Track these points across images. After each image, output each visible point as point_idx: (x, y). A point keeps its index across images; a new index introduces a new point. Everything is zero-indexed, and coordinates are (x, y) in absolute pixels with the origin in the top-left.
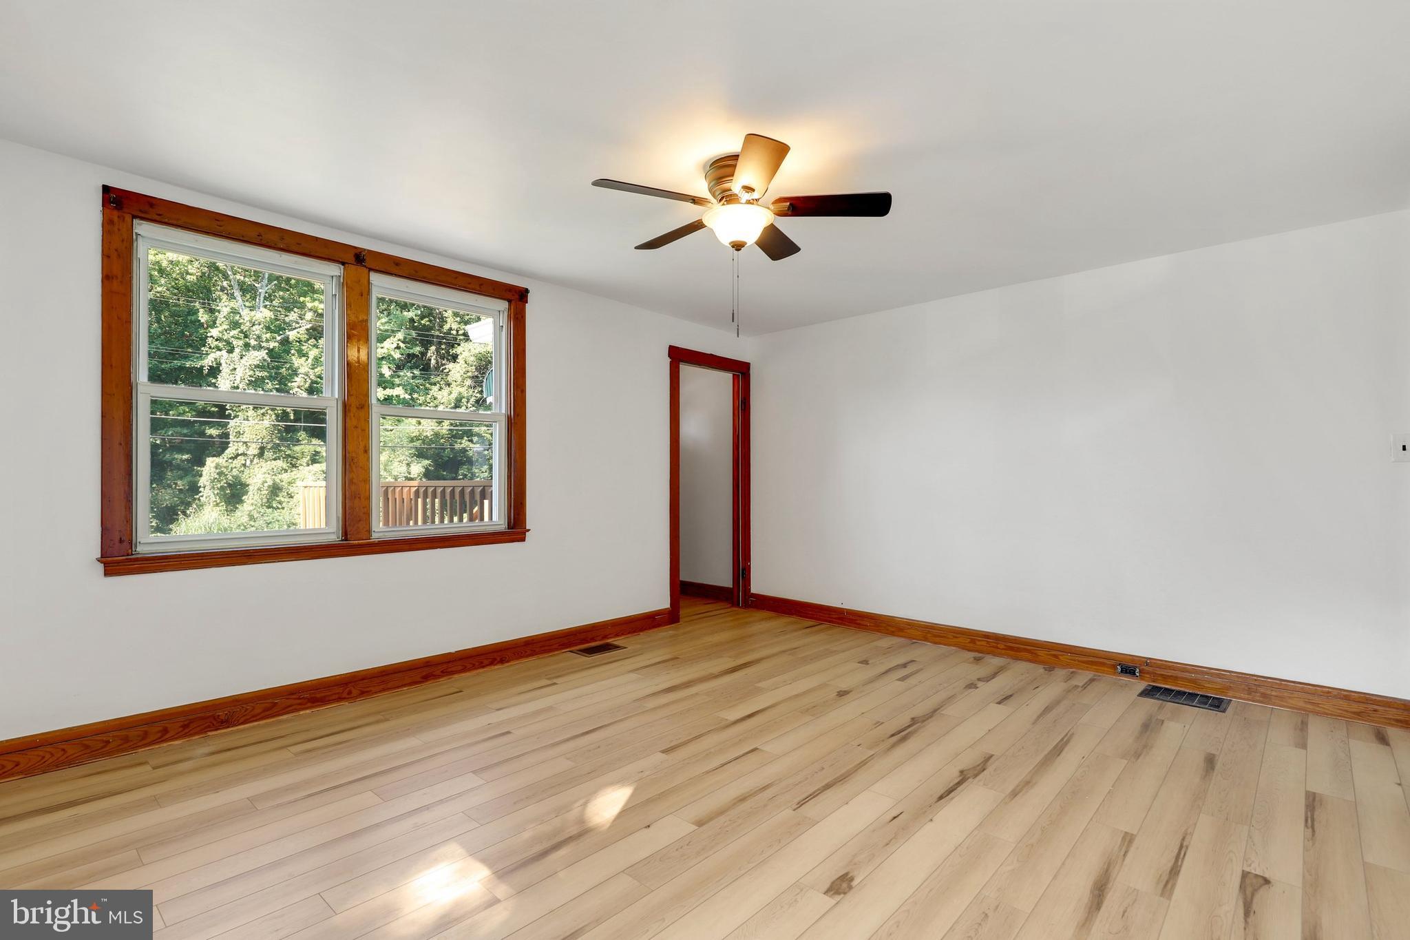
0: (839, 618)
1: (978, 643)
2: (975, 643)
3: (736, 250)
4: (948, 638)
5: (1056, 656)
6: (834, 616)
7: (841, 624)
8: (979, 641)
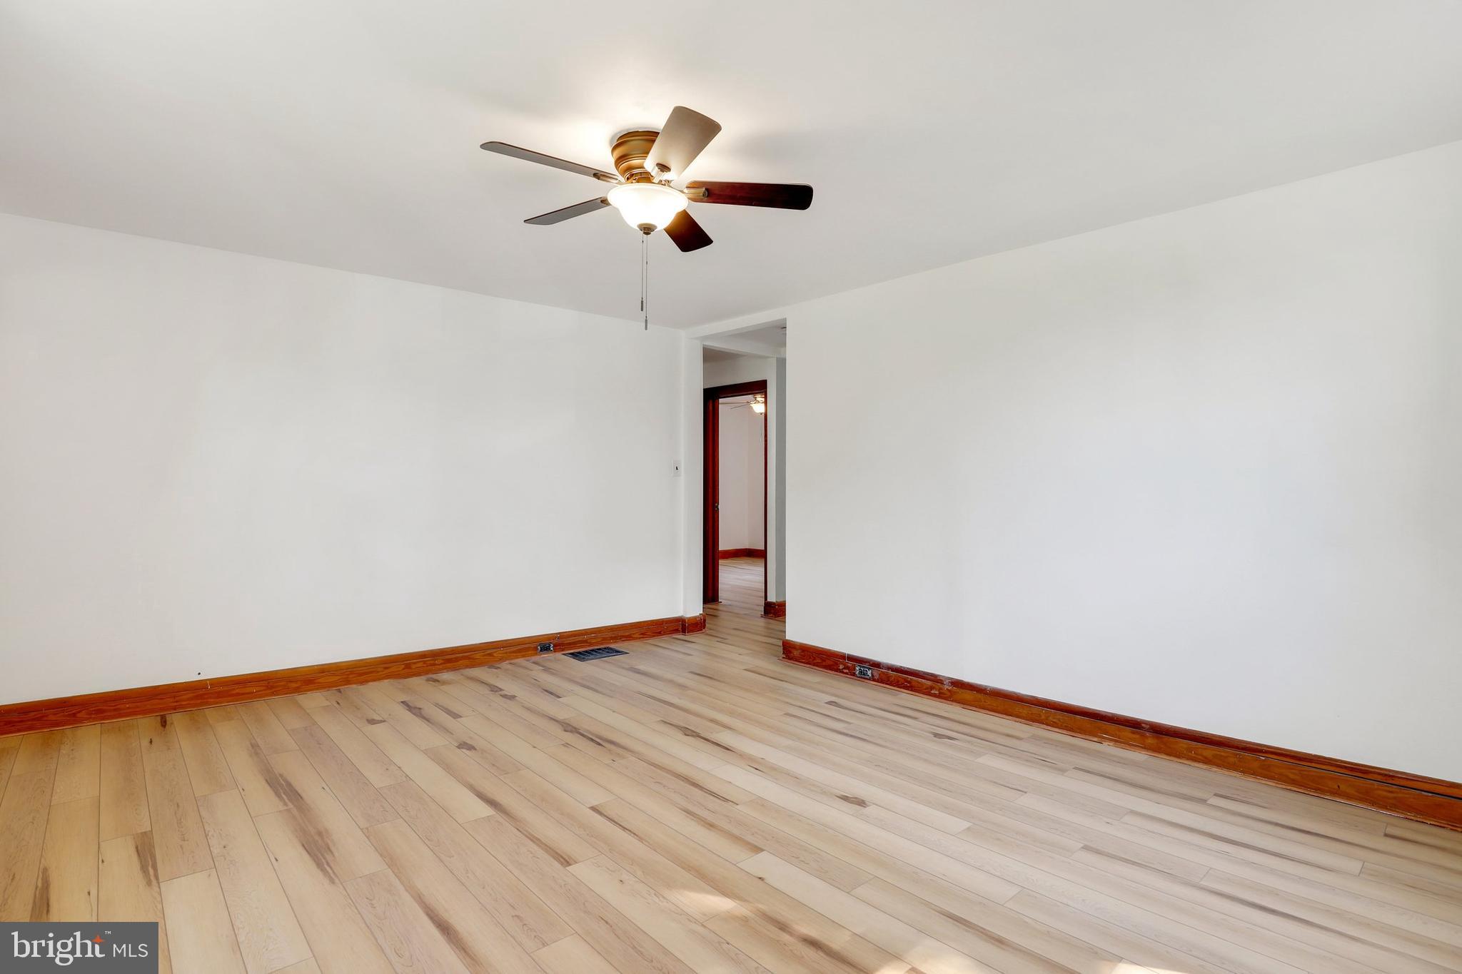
0: (197, 697)
1: (414, 666)
2: (410, 668)
3: (645, 233)
4: (378, 672)
5: (490, 655)
6: (184, 697)
7: (201, 704)
8: (415, 663)
